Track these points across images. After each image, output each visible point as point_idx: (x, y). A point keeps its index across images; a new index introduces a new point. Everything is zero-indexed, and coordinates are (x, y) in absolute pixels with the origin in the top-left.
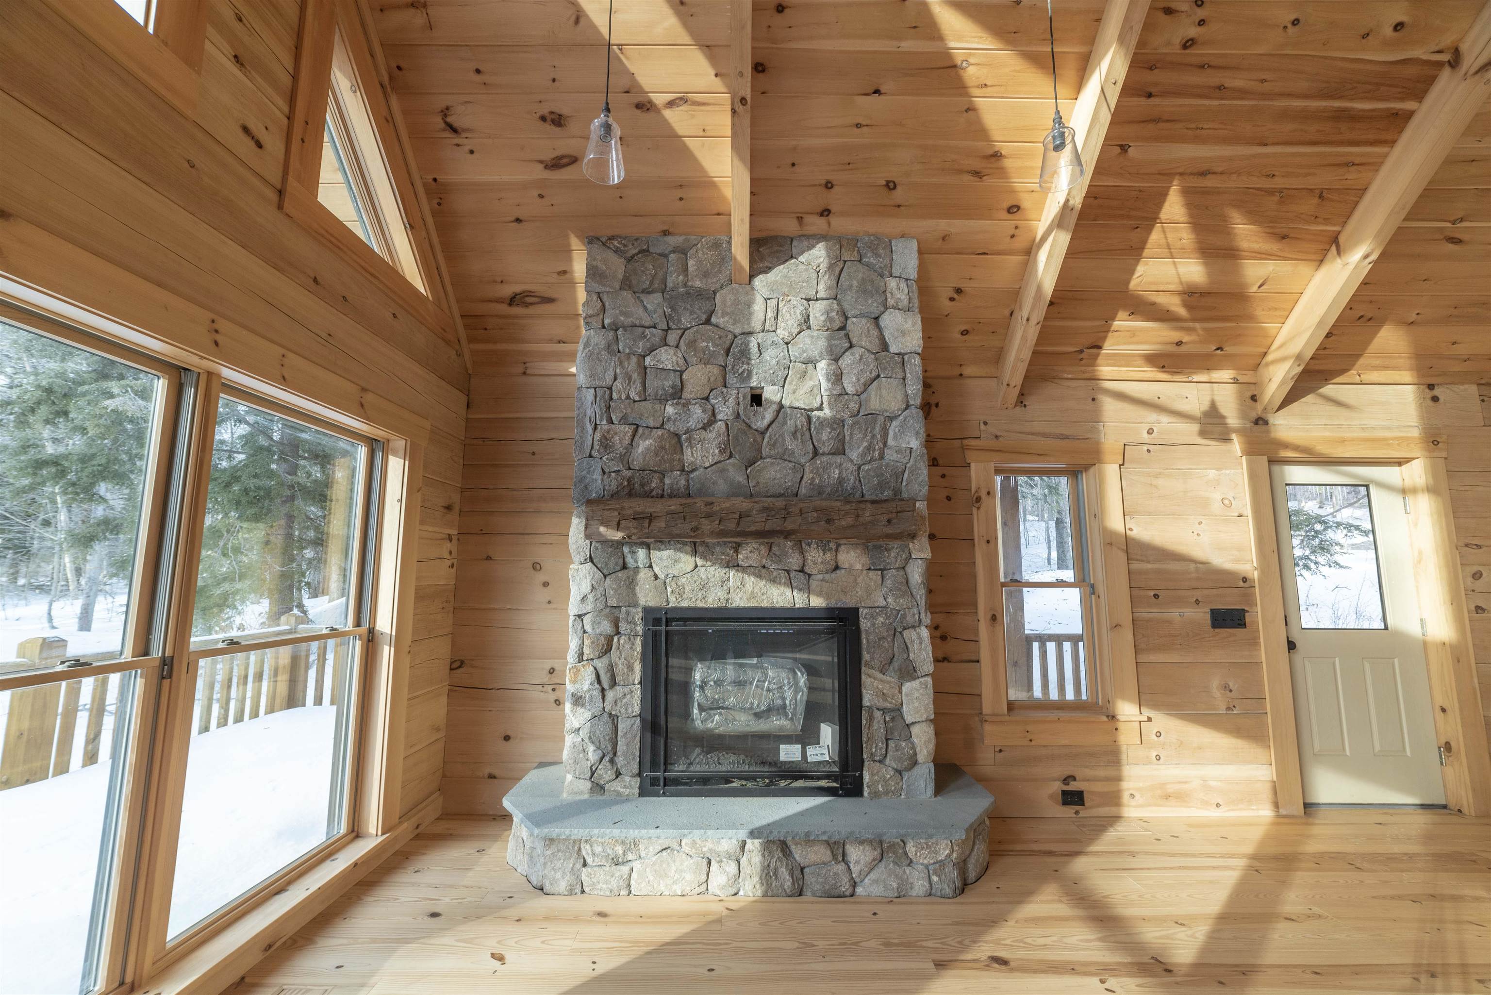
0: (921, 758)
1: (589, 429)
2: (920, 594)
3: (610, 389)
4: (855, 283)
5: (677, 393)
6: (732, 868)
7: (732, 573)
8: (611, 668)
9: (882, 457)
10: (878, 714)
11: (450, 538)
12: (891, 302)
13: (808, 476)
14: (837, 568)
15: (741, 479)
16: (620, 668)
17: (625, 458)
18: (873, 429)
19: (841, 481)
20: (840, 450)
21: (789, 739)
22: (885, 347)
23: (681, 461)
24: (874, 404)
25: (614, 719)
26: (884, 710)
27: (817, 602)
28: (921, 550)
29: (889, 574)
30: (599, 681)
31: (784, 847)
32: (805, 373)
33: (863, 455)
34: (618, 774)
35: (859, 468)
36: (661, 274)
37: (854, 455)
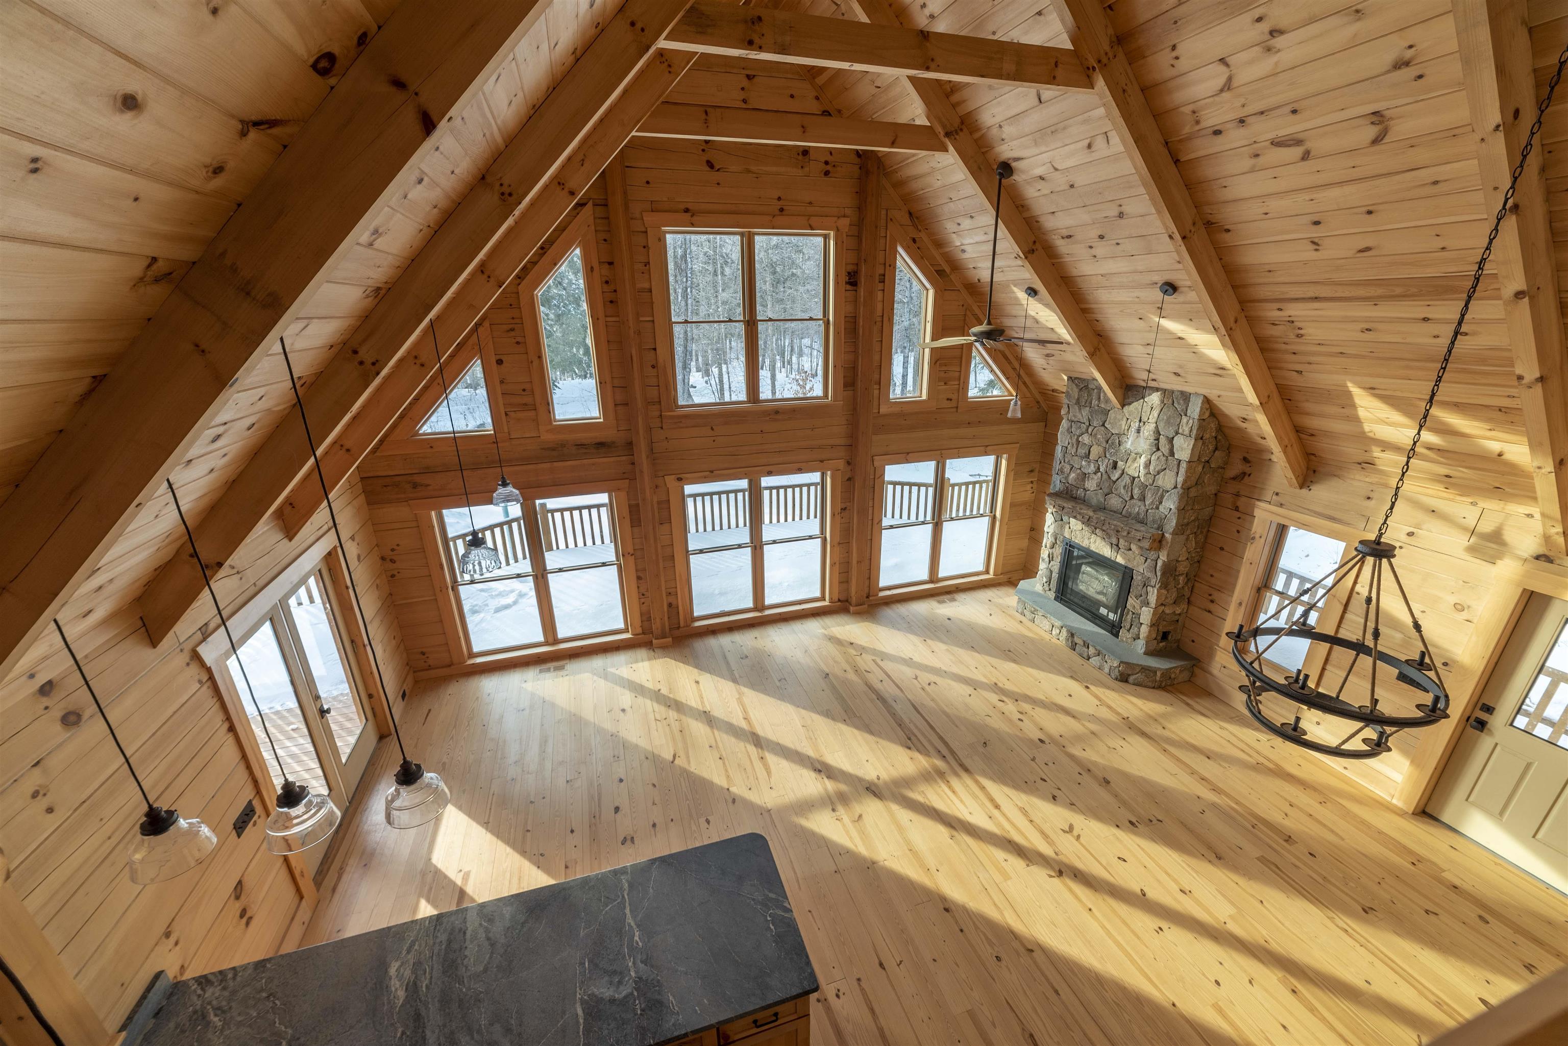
0: (1141, 636)
1: (1058, 463)
2: (1159, 574)
3: (1067, 448)
4: (1165, 418)
5: (1087, 455)
6: (1058, 631)
7: (1093, 536)
8: (1053, 554)
9: (1157, 508)
10: (1131, 613)
11: (1032, 482)
12: (1180, 431)
13: (1127, 507)
14: (1130, 549)
15: (1102, 500)
16: (1055, 556)
17: (1066, 478)
18: (1157, 494)
19: (1138, 513)
20: (1143, 498)
21: (1106, 607)
22: (1172, 454)
23: (1084, 485)
24: (1160, 482)
25: (1051, 572)
26: (1133, 613)
27: (1120, 560)
28: (1163, 556)
29: (1149, 561)
30: (1049, 557)
31: (1072, 635)
32: (1135, 459)
33: (1149, 505)
34: (1050, 590)
35: (1147, 511)
36: (1089, 400)
37: (1147, 503)
